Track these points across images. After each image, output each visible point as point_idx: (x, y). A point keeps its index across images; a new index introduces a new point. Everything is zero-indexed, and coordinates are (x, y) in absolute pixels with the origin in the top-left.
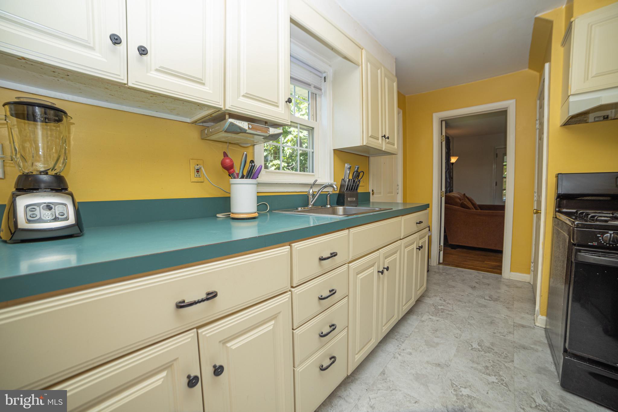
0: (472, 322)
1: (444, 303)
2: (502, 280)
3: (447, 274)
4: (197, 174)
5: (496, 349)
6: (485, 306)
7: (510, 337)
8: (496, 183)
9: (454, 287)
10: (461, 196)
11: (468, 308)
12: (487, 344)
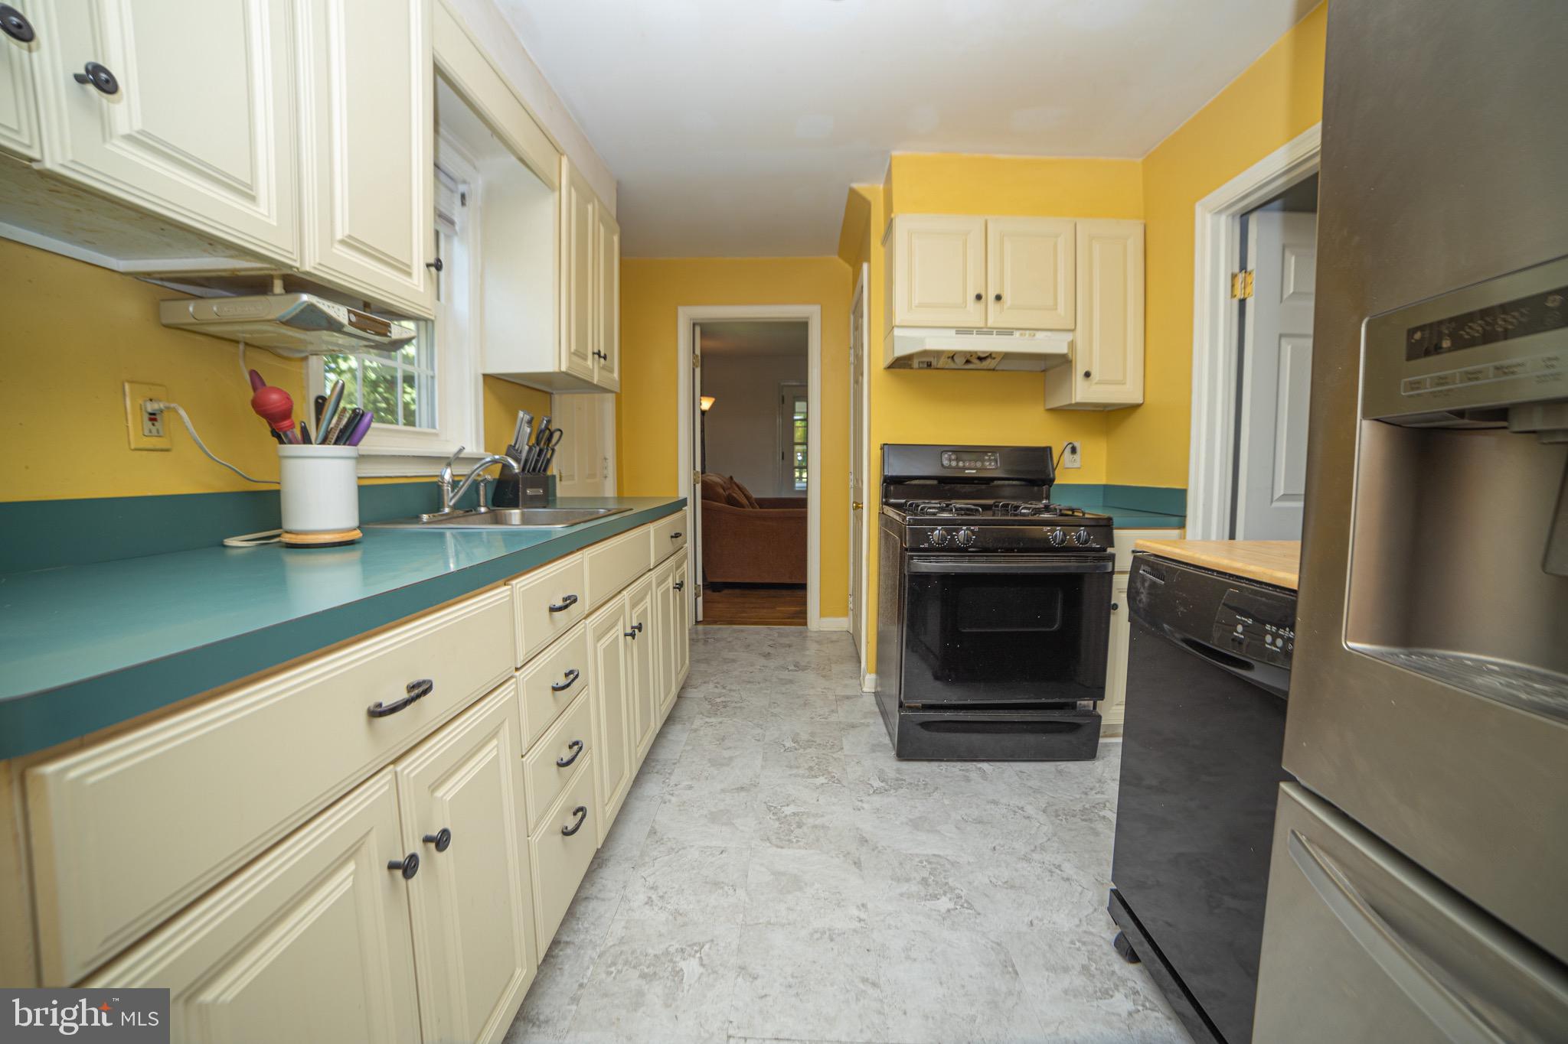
0: (776, 710)
1: (724, 691)
2: (809, 634)
3: (717, 640)
4: (152, 427)
5: (818, 740)
6: (791, 682)
7: (833, 718)
8: (783, 454)
9: (734, 661)
10: (725, 483)
11: (765, 691)
12: (804, 736)
